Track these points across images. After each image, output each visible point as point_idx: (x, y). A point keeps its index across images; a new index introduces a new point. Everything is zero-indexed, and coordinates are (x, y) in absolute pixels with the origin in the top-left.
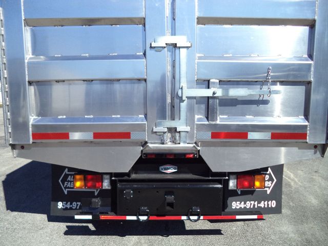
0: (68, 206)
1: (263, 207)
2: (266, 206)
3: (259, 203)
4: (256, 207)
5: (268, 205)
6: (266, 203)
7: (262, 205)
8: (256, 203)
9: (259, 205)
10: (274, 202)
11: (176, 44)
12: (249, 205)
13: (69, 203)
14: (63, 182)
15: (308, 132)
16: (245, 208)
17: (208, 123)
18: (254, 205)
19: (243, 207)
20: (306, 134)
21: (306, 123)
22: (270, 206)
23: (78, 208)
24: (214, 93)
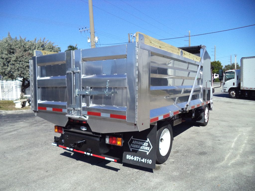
1: (144, 162)
2: (146, 162)
3: (142, 159)
4: (140, 161)
5: (147, 161)
6: (146, 160)
7: (143, 160)
8: (140, 159)
9: (141, 160)
10: (151, 160)
12: (136, 159)
16: (133, 160)
18: (139, 160)
19: (132, 159)
22: (148, 163)
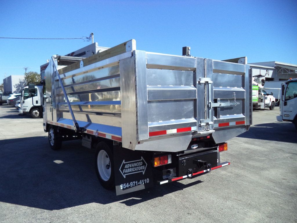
0: (128, 186)
11: (208, 82)
13: (128, 184)
14: (122, 170)
15: (245, 120)
17: (217, 119)
20: (244, 121)
21: (244, 117)
23: (134, 185)
24: (220, 105)
